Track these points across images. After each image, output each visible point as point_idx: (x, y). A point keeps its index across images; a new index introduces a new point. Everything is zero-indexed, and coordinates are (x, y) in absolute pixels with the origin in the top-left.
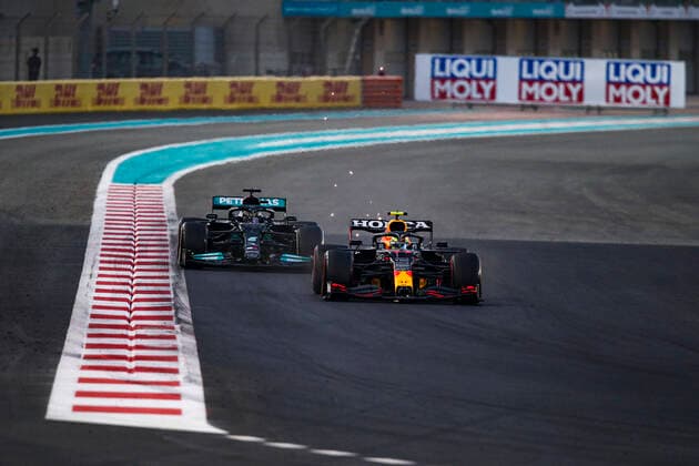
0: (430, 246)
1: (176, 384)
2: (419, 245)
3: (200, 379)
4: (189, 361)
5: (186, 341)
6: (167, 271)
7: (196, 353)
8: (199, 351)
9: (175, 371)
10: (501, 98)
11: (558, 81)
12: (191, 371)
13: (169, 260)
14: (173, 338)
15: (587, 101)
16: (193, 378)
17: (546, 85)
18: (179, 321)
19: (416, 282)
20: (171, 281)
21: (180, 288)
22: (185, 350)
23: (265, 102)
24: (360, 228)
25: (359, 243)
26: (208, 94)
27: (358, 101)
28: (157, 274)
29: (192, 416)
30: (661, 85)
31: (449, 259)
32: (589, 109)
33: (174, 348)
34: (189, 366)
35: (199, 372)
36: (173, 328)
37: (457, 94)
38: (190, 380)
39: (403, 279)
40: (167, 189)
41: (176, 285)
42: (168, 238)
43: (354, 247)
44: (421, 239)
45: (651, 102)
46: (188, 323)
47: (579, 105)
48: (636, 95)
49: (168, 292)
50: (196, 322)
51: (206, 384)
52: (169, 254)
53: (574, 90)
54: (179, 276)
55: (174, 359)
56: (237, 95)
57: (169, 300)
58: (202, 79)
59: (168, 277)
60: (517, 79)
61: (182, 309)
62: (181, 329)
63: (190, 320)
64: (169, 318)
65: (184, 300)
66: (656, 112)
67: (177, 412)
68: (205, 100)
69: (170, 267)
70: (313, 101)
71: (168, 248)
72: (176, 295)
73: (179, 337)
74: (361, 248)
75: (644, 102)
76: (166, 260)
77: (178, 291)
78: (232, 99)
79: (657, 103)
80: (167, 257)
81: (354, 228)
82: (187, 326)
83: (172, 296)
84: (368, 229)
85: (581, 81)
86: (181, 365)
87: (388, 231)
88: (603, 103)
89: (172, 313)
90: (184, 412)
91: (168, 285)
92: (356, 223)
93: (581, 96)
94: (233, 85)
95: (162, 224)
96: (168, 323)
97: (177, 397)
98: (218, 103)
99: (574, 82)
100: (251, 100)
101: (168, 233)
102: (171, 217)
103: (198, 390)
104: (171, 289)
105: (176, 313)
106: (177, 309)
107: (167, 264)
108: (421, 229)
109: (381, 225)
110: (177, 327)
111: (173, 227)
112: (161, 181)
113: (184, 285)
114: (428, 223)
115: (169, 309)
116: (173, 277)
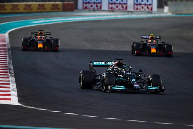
0: (160, 43)
1: (10, 91)
2: (157, 42)
3: (16, 90)
4: (13, 85)
5: (12, 79)
6: (6, 58)
7: (15, 82)
8: (16, 82)
9: (9, 88)
10: (103, 8)
11: (120, 4)
12: (14, 88)
13: (7, 56)
14: (8, 78)
15: (129, 9)
16: (14, 89)
17: (116, 5)
18: (10, 73)
19: (157, 51)
20: (8, 62)
21: (10, 63)
22: (12, 82)
23: (35, 10)
24: (143, 38)
25: (143, 42)
26: (18, 7)
27: (61, 9)
28: (4, 59)
29: (14, 101)
30: (150, 5)
31: (165, 46)
32: (129, 12)
33: (9, 81)
34: (13, 86)
35: (16, 88)
36: (8, 75)
37: (90, 7)
38: (13, 90)
39: (153, 50)
40: (6, 35)
41: (9, 63)
42: (7, 49)
43: (141, 43)
44: (158, 41)
45: (147, 10)
46: (13, 74)
47: (126, 10)
48: (143, 8)
49: (7, 65)
50: (15, 73)
51: (18, 92)
52: (7, 54)
53: (124, 6)
54: (10, 60)
55: (9, 84)
56: (27, 8)
57: (7, 67)
58: (17, 3)
59: (7, 60)
60: (107, 3)
61: (11, 69)
62: (11, 75)
63: (13, 73)
64: (7, 72)
65: (12, 67)
66: (148, 13)
67: (10, 99)
68: (18, 9)
69: (7, 58)
70: (48, 9)
71: (7, 52)
72: (9, 65)
73: (10, 78)
74: (143, 43)
75: (145, 10)
76: (6, 56)
77: (10, 64)
78: (25, 9)
79: (149, 10)
80: (6, 55)
81: (142, 38)
82: (12, 75)
83: (8, 66)
84: (145, 38)
85: (126, 4)
86: (11, 86)
87: (150, 39)
88: (133, 10)
89: (8, 70)
90: (11, 99)
91: (7, 63)
92: (142, 37)
93: (126, 8)
94: (26, 5)
95: (5, 45)
96: (7, 74)
97: (10, 95)
98: (21, 10)
99: (124, 4)
100: (31, 9)
101: (7, 47)
102: (8, 43)
103: (15, 93)
104: (8, 64)
105: (9, 71)
106: (9, 70)
107: (6, 57)
108: (158, 38)
109: (148, 37)
110: (10, 75)
111: (8, 46)
112: (5, 33)
113: (11, 62)
114: (160, 37)
115: (7, 69)
116: (8, 60)
